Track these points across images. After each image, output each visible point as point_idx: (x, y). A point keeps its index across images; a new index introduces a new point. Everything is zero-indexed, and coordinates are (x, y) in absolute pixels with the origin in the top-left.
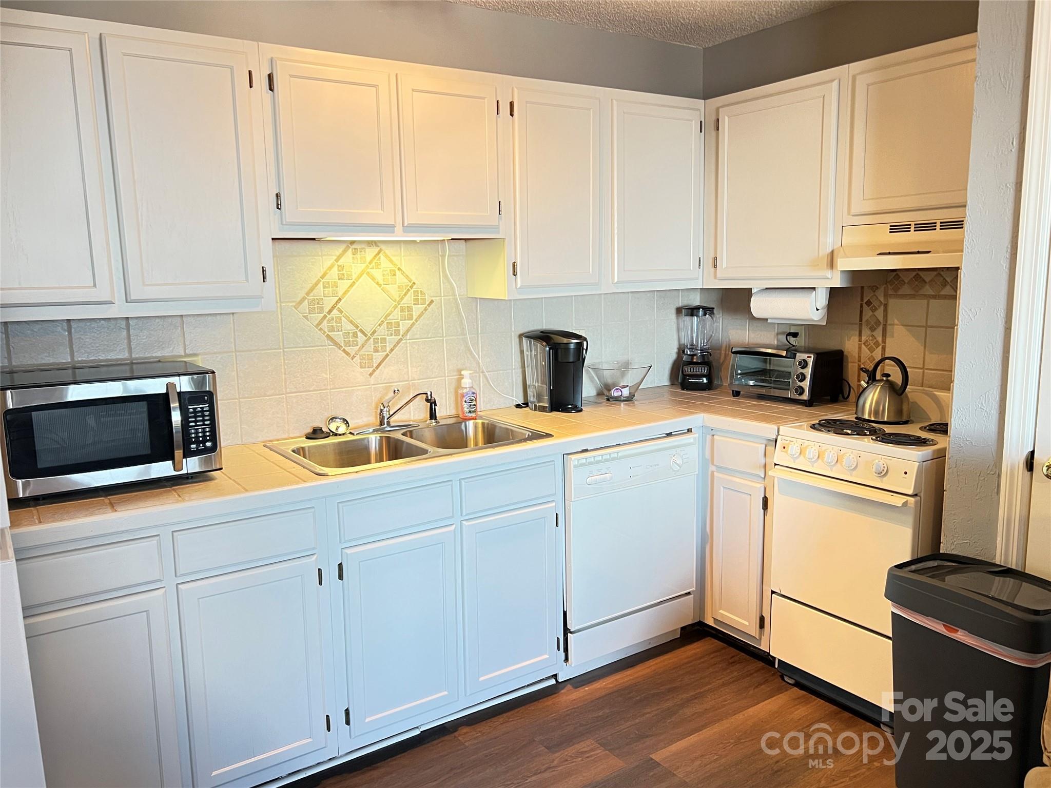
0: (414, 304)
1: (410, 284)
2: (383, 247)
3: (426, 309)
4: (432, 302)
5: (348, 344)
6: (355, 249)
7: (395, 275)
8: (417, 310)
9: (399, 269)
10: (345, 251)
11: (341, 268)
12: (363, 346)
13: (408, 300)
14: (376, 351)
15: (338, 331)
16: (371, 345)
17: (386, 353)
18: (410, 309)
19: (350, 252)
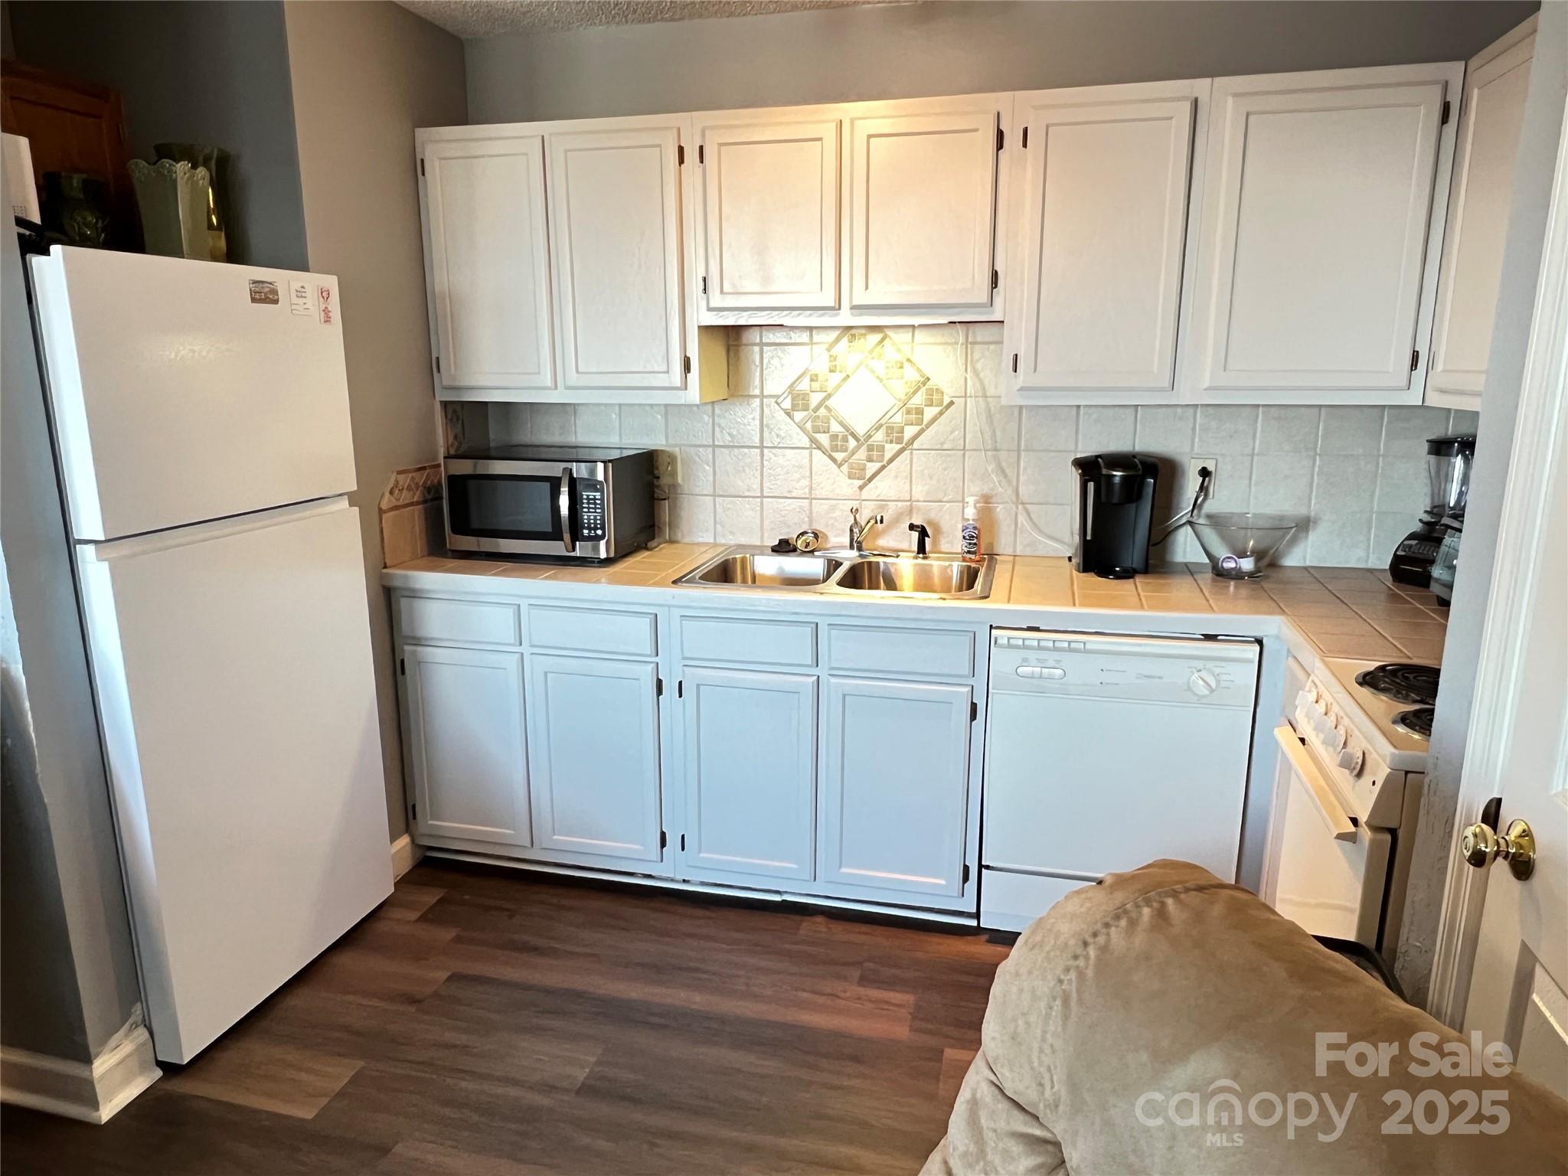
0: (925, 406)
1: (923, 380)
2: (890, 333)
3: (941, 413)
4: (952, 403)
5: (835, 449)
6: (852, 335)
7: (901, 367)
8: (930, 413)
9: (909, 360)
10: (837, 340)
11: (833, 358)
12: (853, 453)
13: (919, 399)
14: (870, 460)
15: (824, 432)
16: (862, 454)
17: (882, 464)
18: (920, 412)
19: (845, 339)
